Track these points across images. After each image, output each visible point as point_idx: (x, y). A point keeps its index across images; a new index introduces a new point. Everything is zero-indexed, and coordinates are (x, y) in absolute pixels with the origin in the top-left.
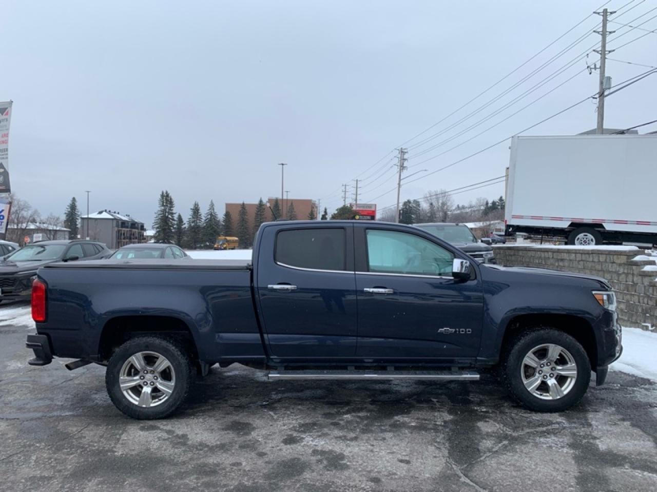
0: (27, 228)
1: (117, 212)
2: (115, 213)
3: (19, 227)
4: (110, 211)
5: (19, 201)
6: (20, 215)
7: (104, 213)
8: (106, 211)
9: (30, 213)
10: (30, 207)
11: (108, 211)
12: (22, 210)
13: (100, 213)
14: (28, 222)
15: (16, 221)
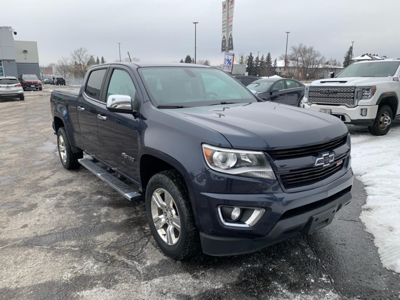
0: (318, 67)
1: (376, 55)
2: (374, 55)
3: (314, 67)
4: (370, 54)
5: (315, 51)
6: (315, 60)
7: (366, 56)
8: (367, 54)
9: (320, 58)
10: (320, 55)
11: (369, 54)
12: (316, 56)
13: (363, 56)
14: (319, 64)
15: (312, 63)
